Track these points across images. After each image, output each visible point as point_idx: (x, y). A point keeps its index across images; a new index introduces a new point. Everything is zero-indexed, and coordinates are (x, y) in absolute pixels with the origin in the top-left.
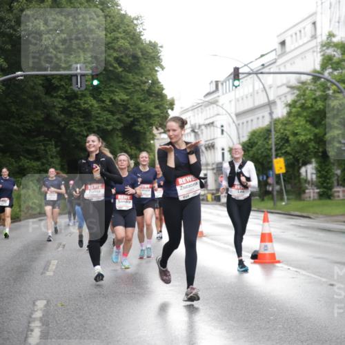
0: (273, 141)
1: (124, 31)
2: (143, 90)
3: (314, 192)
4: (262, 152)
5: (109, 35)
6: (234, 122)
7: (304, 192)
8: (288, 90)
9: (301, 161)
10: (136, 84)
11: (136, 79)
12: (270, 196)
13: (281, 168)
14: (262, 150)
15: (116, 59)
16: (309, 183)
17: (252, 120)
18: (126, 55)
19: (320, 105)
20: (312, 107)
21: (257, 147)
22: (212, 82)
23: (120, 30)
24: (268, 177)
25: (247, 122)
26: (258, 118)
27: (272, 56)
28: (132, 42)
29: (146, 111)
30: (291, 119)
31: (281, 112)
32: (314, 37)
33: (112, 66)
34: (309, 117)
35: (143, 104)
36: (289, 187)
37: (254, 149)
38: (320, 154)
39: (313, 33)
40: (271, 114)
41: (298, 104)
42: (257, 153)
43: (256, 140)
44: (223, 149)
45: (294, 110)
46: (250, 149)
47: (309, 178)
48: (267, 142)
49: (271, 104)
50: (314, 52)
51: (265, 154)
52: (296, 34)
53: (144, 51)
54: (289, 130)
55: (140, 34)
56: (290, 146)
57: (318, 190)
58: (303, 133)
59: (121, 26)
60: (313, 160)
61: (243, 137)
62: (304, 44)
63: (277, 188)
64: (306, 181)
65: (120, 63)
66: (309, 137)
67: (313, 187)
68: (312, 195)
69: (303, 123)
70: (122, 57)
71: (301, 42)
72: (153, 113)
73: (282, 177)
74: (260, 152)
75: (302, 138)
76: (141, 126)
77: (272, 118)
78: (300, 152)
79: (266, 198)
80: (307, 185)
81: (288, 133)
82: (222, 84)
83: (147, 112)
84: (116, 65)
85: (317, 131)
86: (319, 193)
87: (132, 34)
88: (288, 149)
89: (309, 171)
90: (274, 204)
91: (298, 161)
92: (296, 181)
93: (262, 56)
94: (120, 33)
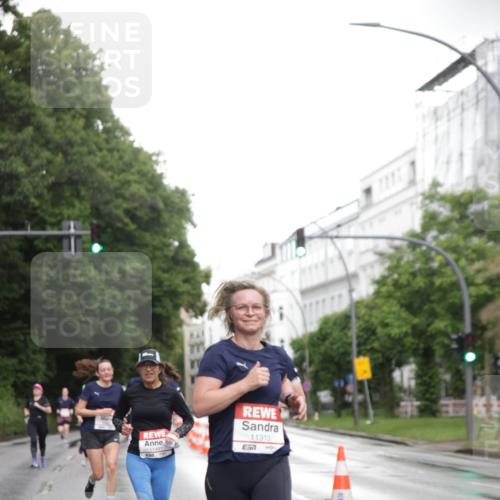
0: (354, 332)
1: (139, 172)
2: (166, 256)
3: (412, 406)
4: (338, 348)
5: (116, 177)
6: (298, 303)
7: (398, 405)
8: (375, 257)
9: (394, 362)
10: (155, 248)
11: (157, 241)
12: (350, 410)
13: (365, 372)
14: (339, 344)
15: (128, 212)
16: (405, 392)
17: (324, 301)
18: (141, 206)
19: (420, 282)
20: (409, 284)
21: (331, 339)
22: (266, 245)
23: (133, 170)
24: (346, 383)
25: (317, 303)
26: (332, 298)
27: (353, 209)
28: (150, 187)
29: (170, 286)
30: (379, 301)
31: (364, 290)
32: (412, 182)
33: (120, 220)
34: (405, 299)
35: (166, 275)
36: (377, 397)
37: (327, 343)
38: (421, 352)
39: (412, 177)
40: (351, 291)
41: (389, 281)
42: (332, 349)
43: (329, 331)
44: (282, 341)
45: (384, 289)
46: (321, 342)
47: (406, 384)
48: (346, 335)
49: (350, 278)
50: (412, 204)
51: (341, 350)
52: (387, 178)
53: (167, 201)
54: (377, 318)
55: (161, 176)
56: (378, 339)
57: (417, 403)
58: (396, 323)
59: (134, 163)
60: (412, 359)
61: (311, 323)
62: (399, 193)
63: (360, 397)
64: (401, 389)
65: (133, 217)
66: (404, 329)
67: (412, 398)
68: (409, 409)
69: (396, 308)
70: (136, 209)
71: (393, 190)
72: (180, 290)
73: (366, 384)
74: (335, 347)
75: (395, 331)
76: (164, 307)
77: (351, 299)
78: (392, 349)
79: (344, 412)
80: (402, 395)
81: (375, 321)
82: (281, 247)
83: (173, 287)
84: (127, 220)
85: (416, 321)
86: (418, 407)
87: (150, 175)
88: (376, 345)
89: (405, 376)
90: (356, 423)
91: (389, 360)
92: (387, 388)
93: (338, 209)
94: (133, 174)
